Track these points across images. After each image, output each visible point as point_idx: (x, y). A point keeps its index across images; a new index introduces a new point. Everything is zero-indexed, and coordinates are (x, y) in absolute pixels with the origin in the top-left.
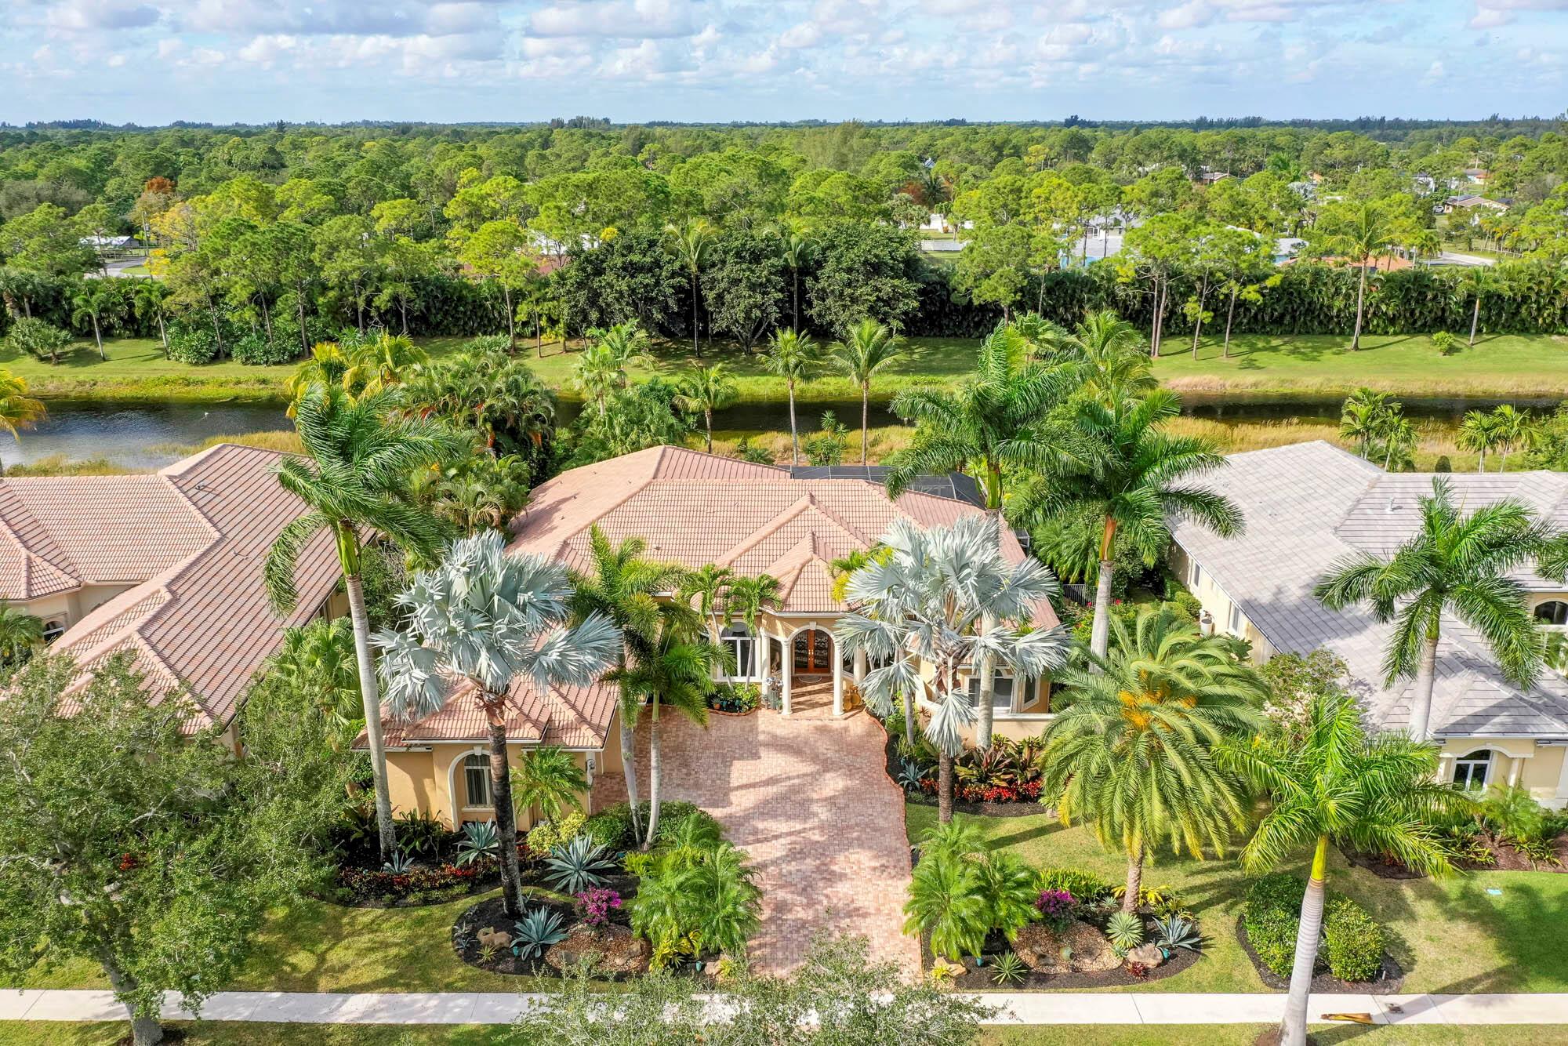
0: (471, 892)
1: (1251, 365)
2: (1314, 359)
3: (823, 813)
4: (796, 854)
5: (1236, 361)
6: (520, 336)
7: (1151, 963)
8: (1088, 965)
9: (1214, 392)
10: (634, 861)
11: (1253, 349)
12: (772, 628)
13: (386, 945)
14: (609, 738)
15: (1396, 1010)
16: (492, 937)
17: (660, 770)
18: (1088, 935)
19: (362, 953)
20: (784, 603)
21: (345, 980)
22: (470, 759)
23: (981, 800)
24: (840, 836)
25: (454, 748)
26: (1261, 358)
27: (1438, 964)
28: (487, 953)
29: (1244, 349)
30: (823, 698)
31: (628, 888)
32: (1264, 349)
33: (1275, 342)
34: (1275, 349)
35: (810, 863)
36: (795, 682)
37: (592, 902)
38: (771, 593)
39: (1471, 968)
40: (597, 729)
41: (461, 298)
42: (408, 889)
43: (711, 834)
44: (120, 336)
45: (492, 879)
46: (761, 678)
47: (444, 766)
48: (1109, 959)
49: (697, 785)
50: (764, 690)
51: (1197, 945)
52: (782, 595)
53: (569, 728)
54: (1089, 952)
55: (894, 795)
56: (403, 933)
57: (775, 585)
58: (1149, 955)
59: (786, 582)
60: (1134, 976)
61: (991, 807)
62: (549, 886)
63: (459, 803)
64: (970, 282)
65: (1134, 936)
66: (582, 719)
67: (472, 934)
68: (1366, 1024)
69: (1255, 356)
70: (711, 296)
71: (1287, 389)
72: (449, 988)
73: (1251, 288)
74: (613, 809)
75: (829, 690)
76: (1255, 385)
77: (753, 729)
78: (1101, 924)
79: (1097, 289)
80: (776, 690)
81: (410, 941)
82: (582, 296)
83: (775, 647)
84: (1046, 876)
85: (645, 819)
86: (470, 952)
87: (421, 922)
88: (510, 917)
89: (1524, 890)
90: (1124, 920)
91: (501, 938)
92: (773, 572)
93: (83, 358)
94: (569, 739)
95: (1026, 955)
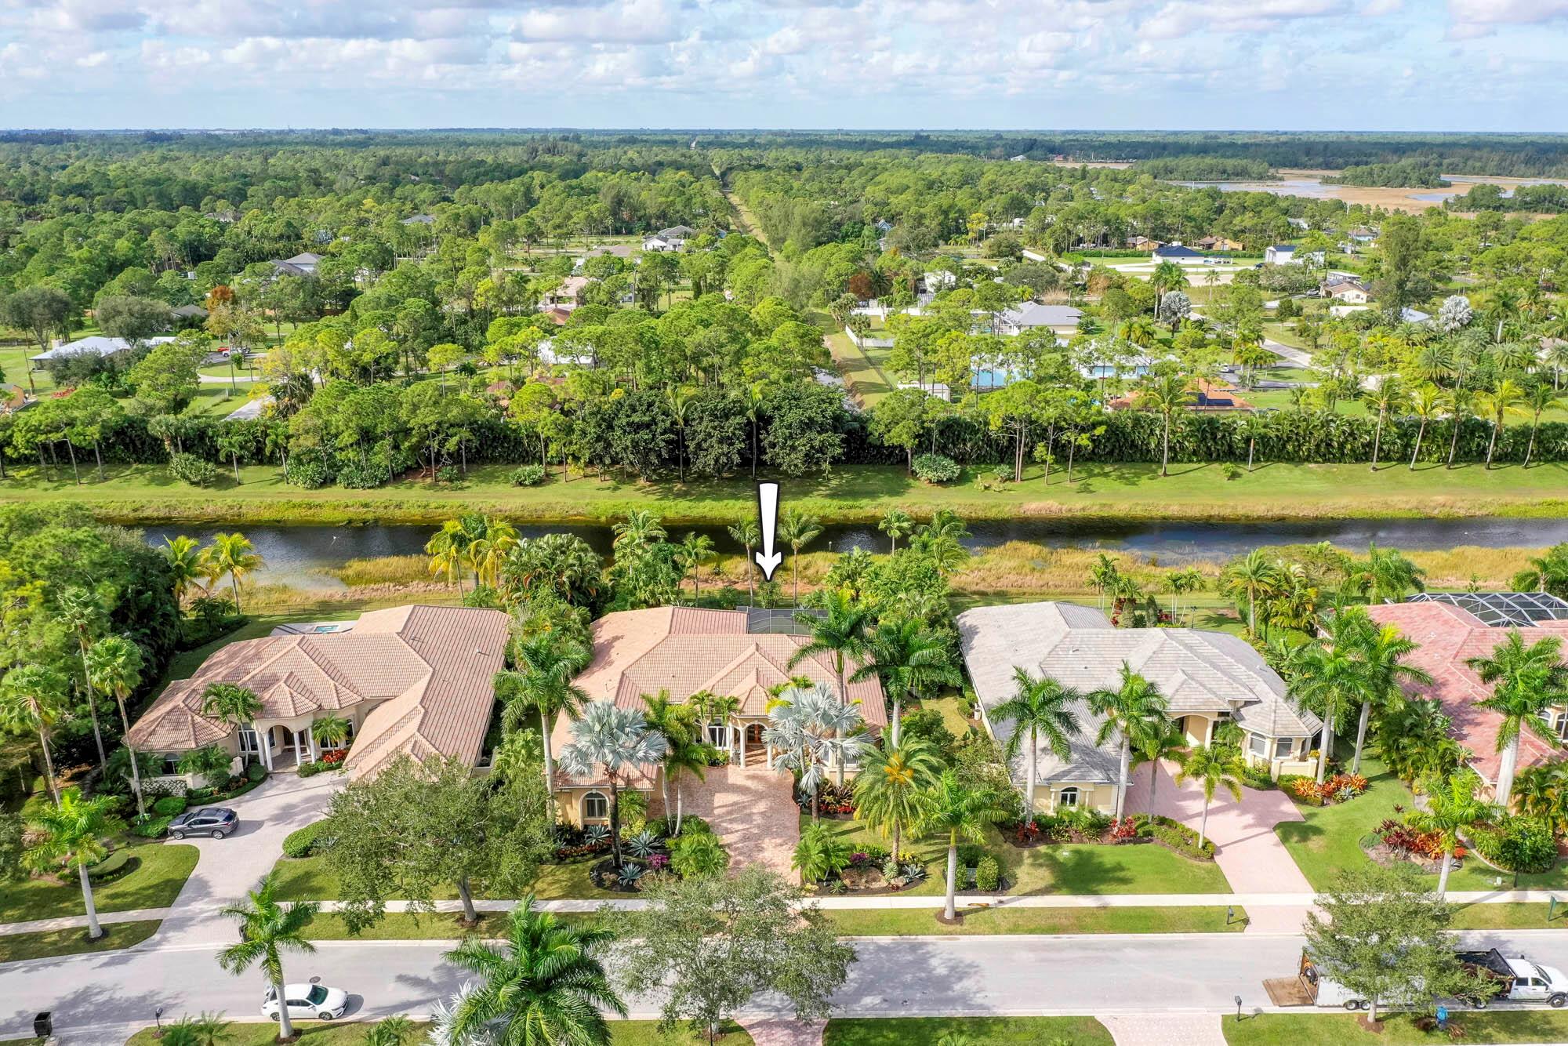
0: (595, 858)
1: (1086, 489)
2: (1134, 484)
3: (758, 820)
4: (746, 838)
5: (1076, 486)
6: (550, 464)
7: (901, 884)
8: (875, 885)
9: (1053, 515)
10: (670, 843)
11: (1091, 475)
12: (736, 723)
13: (559, 881)
14: (657, 784)
15: (1001, 902)
16: (609, 877)
17: (683, 800)
18: (875, 873)
19: (550, 884)
20: (741, 711)
21: (546, 895)
22: (591, 795)
23: (836, 812)
24: (766, 831)
25: (582, 789)
26: (1096, 482)
27: (1027, 884)
28: (607, 883)
29: (1084, 475)
30: (762, 758)
31: (667, 853)
32: (1099, 475)
33: (1108, 469)
34: (1106, 475)
35: (751, 844)
36: (748, 749)
37: (655, 860)
38: (734, 706)
39: (1041, 885)
40: (650, 780)
41: (505, 437)
42: (567, 856)
43: (706, 829)
44: (248, 464)
45: (604, 852)
46: (729, 748)
47: (577, 799)
48: (883, 883)
49: (698, 806)
50: (731, 754)
51: (924, 876)
52: (740, 706)
53: (637, 780)
54: (874, 880)
55: (795, 809)
56: (566, 876)
57: (736, 701)
58: (900, 881)
59: (743, 699)
60: (894, 890)
61: (841, 816)
62: (631, 854)
63: (583, 817)
64: (882, 428)
65: (893, 873)
66: (644, 775)
67: (599, 875)
68: (986, 907)
69: (1091, 481)
70: (692, 446)
71: (1105, 513)
72: (592, 897)
73: (1084, 436)
74: (658, 818)
75: (765, 753)
76: (1084, 509)
77: (726, 776)
78: (880, 868)
79: (977, 432)
80: (737, 755)
81: (571, 879)
82: (600, 446)
83: (736, 732)
84: (859, 847)
85: (674, 823)
86: (600, 883)
87: (574, 871)
88: (617, 868)
89: (1077, 852)
90: (890, 866)
91: (613, 877)
92: (735, 694)
93: (223, 482)
94: (638, 785)
95: (847, 882)
